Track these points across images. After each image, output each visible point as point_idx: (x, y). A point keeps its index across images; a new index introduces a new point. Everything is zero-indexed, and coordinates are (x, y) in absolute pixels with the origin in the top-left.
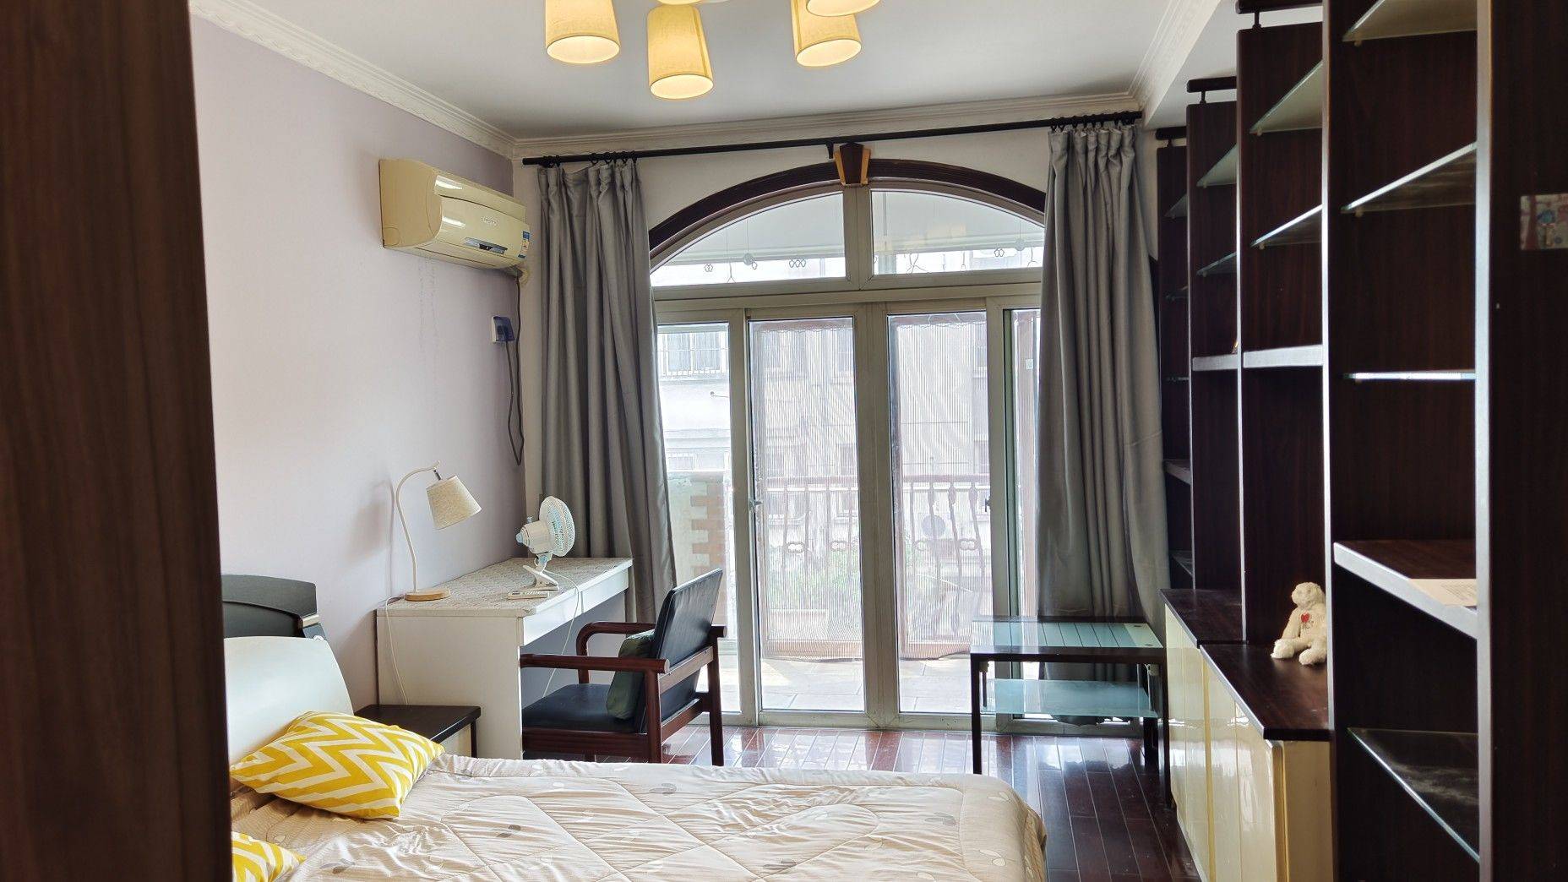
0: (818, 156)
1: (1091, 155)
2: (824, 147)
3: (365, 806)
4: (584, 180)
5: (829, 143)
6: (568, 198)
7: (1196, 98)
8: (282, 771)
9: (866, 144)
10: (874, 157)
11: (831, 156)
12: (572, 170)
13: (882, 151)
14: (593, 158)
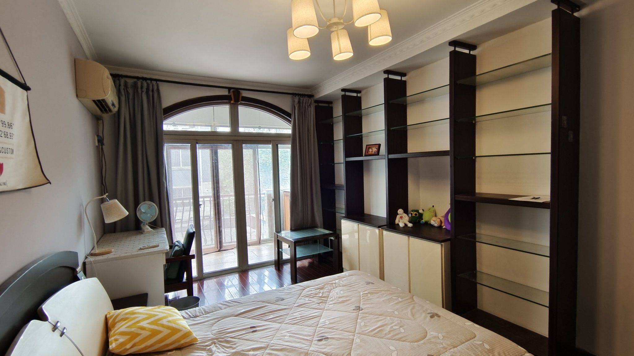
0: (225, 92)
1: (304, 104)
2: (227, 90)
3: (182, 342)
4: (135, 86)
5: (229, 89)
6: (127, 91)
7: (343, 93)
8: (137, 340)
9: (241, 91)
10: (242, 95)
11: (229, 93)
12: (130, 81)
13: (245, 94)
14: (138, 78)
